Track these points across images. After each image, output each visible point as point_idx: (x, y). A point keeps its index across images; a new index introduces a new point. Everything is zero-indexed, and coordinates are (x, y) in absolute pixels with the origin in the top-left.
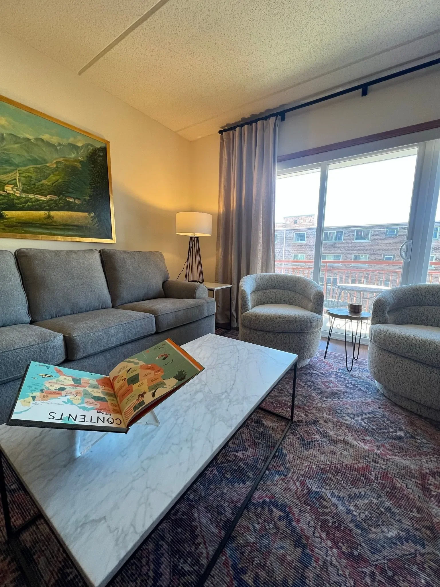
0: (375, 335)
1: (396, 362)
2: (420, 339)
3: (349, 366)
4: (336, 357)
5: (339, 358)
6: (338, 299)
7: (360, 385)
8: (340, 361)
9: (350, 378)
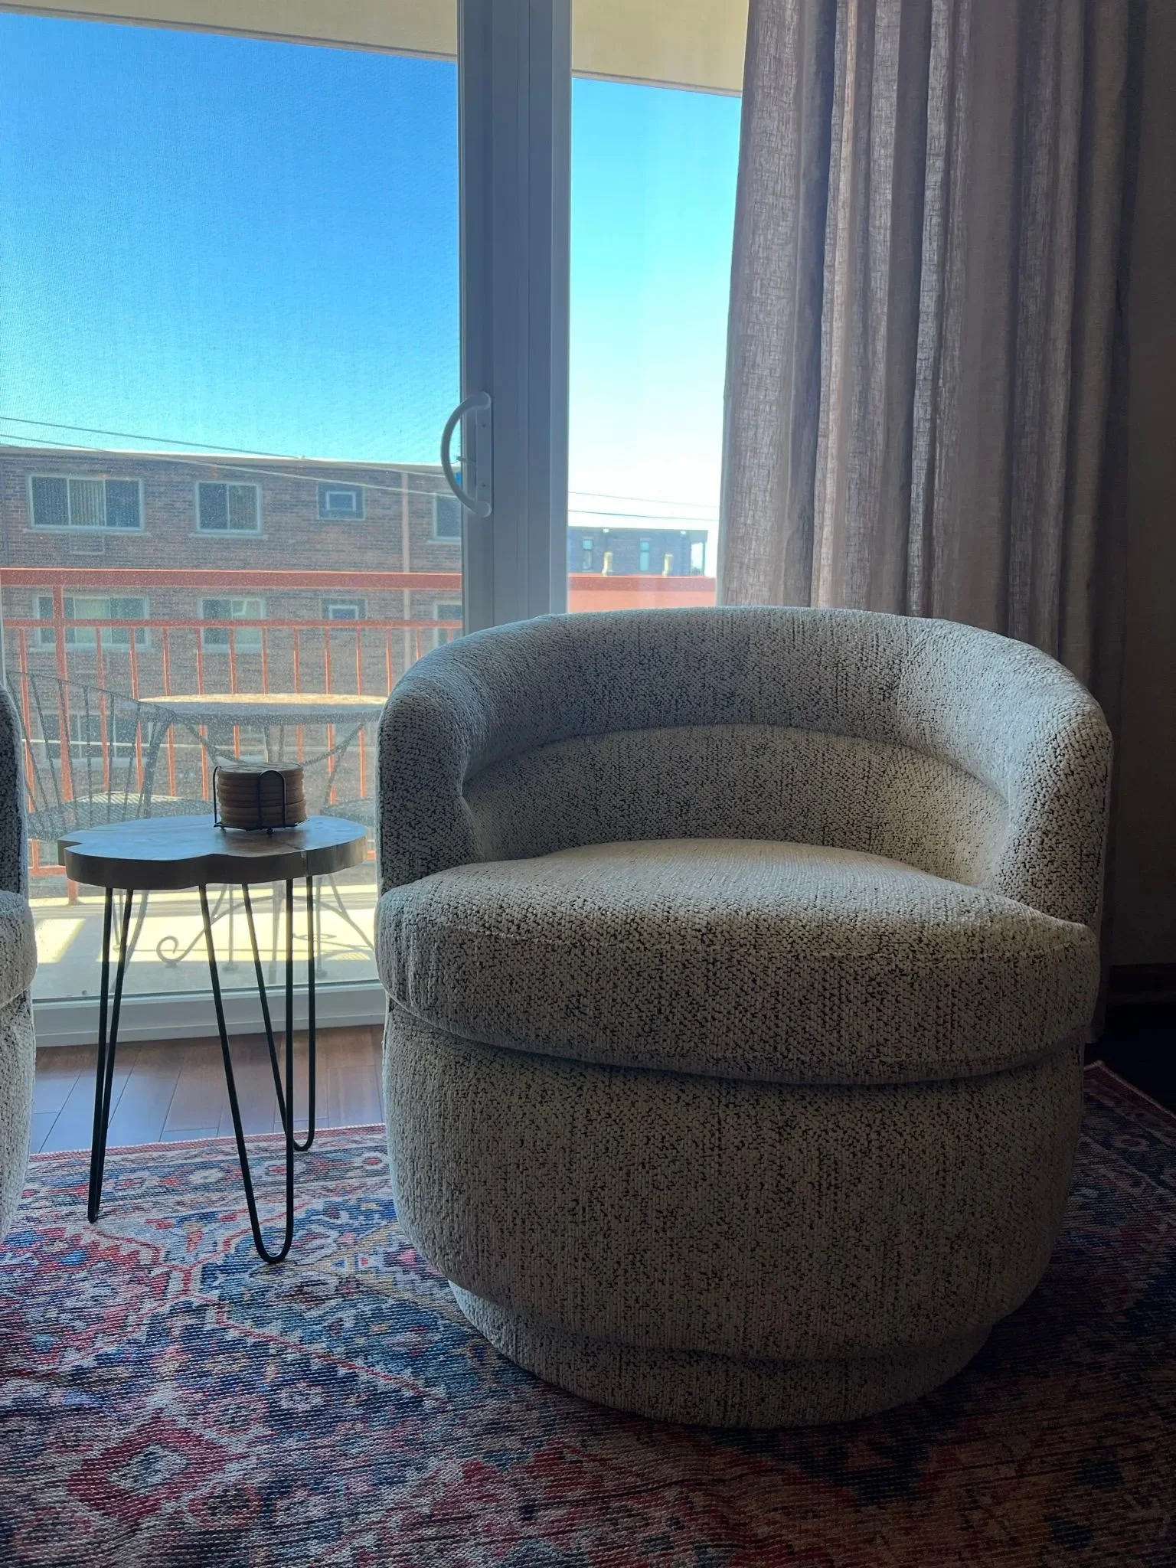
0: (423, 962)
1: (581, 1122)
2: (701, 922)
3: (271, 1213)
4: (174, 1180)
5: (197, 1178)
6: (147, 791)
7: (365, 1352)
8: (200, 1197)
9: (292, 1320)
